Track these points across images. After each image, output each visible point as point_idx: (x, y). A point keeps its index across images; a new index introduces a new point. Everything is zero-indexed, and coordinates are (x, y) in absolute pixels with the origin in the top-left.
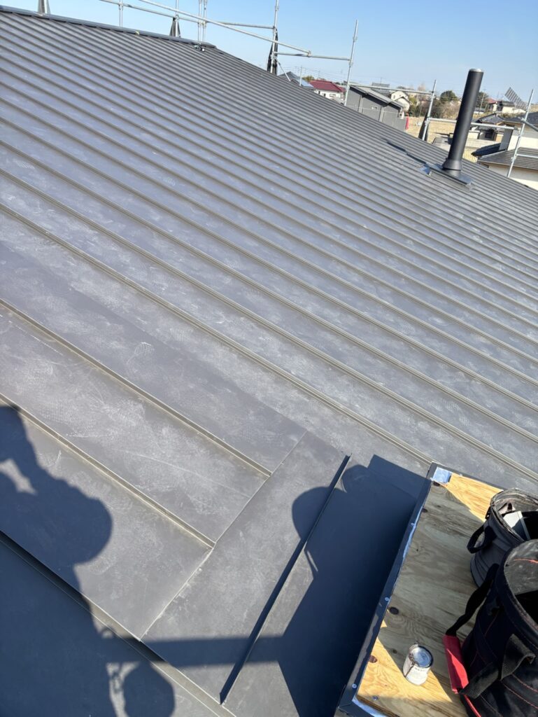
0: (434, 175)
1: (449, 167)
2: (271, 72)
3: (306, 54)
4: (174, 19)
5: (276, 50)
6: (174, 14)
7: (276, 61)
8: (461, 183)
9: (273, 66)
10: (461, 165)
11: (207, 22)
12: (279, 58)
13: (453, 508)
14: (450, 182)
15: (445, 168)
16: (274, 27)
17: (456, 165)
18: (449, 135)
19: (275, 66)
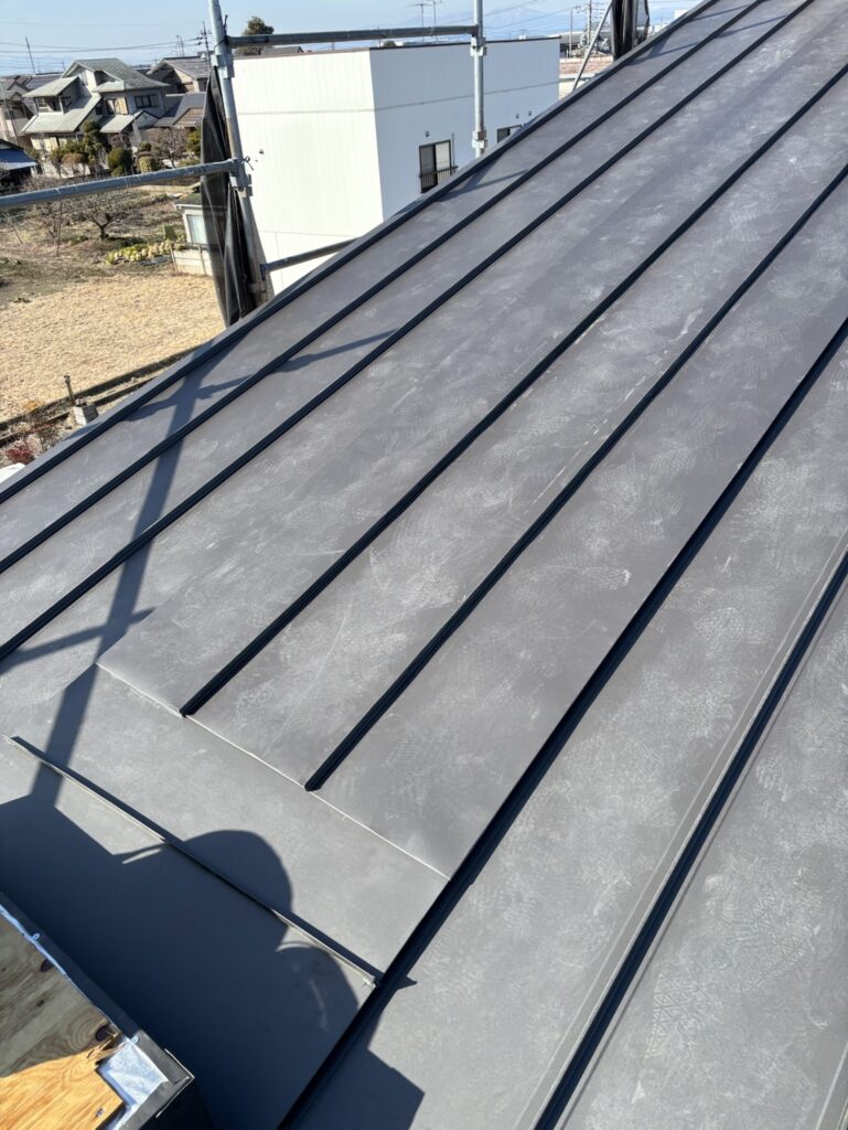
13: (21, 1034)
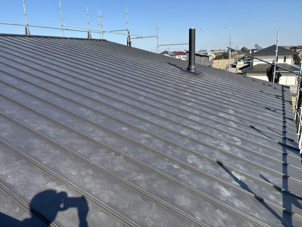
0: (184, 72)
1: (190, 69)
2: (129, 46)
3: (141, 37)
4: (88, 32)
5: (129, 37)
6: (88, 31)
7: (130, 42)
8: (195, 74)
9: (129, 43)
10: (195, 67)
11: (103, 32)
12: (131, 40)
14: (190, 74)
15: (189, 69)
16: (127, 30)
17: (193, 67)
18: (232, 64)
19: (130, 43)
